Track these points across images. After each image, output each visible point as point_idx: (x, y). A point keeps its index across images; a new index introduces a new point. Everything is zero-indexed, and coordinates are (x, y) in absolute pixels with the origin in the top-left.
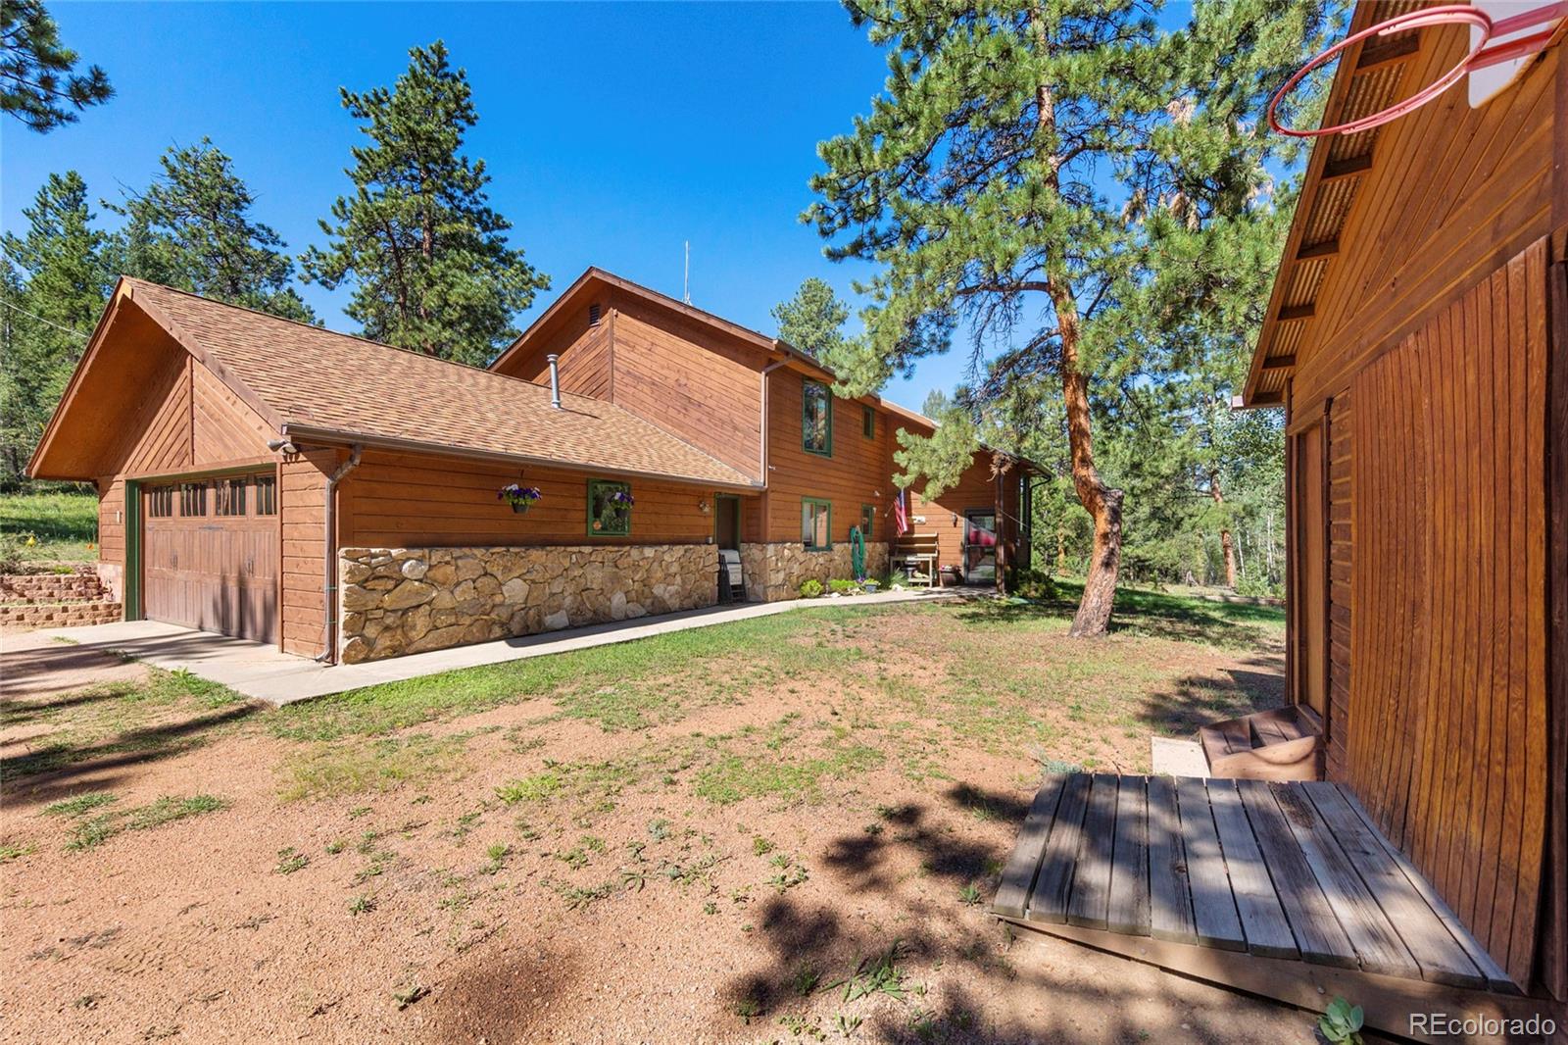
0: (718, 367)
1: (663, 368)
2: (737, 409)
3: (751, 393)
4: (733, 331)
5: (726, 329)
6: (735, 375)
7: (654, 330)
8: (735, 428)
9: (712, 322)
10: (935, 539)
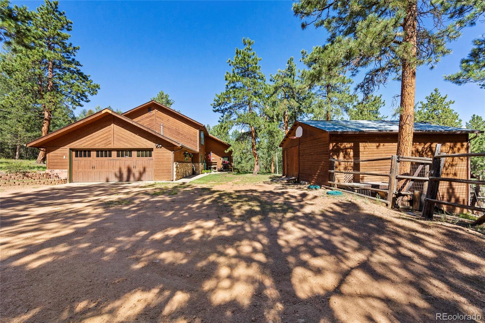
0: (187, 127)
1: (171, 125)
2: (192, 136)
3: (196, 133)
4: (193, 121)
5: (192, 121)
6: (191, 129)
7: (169, 116)
8: (191, 140)
9: (188, 119)
10: (216, 163)
